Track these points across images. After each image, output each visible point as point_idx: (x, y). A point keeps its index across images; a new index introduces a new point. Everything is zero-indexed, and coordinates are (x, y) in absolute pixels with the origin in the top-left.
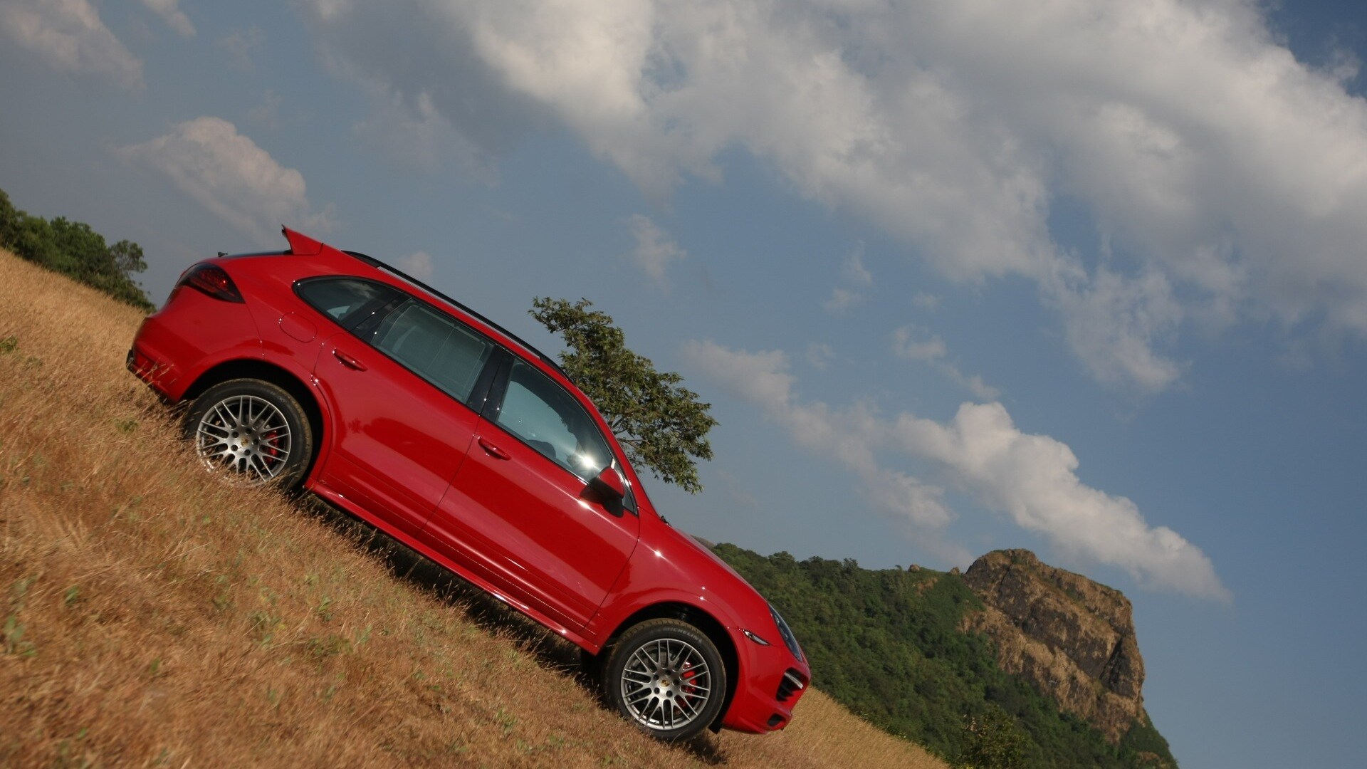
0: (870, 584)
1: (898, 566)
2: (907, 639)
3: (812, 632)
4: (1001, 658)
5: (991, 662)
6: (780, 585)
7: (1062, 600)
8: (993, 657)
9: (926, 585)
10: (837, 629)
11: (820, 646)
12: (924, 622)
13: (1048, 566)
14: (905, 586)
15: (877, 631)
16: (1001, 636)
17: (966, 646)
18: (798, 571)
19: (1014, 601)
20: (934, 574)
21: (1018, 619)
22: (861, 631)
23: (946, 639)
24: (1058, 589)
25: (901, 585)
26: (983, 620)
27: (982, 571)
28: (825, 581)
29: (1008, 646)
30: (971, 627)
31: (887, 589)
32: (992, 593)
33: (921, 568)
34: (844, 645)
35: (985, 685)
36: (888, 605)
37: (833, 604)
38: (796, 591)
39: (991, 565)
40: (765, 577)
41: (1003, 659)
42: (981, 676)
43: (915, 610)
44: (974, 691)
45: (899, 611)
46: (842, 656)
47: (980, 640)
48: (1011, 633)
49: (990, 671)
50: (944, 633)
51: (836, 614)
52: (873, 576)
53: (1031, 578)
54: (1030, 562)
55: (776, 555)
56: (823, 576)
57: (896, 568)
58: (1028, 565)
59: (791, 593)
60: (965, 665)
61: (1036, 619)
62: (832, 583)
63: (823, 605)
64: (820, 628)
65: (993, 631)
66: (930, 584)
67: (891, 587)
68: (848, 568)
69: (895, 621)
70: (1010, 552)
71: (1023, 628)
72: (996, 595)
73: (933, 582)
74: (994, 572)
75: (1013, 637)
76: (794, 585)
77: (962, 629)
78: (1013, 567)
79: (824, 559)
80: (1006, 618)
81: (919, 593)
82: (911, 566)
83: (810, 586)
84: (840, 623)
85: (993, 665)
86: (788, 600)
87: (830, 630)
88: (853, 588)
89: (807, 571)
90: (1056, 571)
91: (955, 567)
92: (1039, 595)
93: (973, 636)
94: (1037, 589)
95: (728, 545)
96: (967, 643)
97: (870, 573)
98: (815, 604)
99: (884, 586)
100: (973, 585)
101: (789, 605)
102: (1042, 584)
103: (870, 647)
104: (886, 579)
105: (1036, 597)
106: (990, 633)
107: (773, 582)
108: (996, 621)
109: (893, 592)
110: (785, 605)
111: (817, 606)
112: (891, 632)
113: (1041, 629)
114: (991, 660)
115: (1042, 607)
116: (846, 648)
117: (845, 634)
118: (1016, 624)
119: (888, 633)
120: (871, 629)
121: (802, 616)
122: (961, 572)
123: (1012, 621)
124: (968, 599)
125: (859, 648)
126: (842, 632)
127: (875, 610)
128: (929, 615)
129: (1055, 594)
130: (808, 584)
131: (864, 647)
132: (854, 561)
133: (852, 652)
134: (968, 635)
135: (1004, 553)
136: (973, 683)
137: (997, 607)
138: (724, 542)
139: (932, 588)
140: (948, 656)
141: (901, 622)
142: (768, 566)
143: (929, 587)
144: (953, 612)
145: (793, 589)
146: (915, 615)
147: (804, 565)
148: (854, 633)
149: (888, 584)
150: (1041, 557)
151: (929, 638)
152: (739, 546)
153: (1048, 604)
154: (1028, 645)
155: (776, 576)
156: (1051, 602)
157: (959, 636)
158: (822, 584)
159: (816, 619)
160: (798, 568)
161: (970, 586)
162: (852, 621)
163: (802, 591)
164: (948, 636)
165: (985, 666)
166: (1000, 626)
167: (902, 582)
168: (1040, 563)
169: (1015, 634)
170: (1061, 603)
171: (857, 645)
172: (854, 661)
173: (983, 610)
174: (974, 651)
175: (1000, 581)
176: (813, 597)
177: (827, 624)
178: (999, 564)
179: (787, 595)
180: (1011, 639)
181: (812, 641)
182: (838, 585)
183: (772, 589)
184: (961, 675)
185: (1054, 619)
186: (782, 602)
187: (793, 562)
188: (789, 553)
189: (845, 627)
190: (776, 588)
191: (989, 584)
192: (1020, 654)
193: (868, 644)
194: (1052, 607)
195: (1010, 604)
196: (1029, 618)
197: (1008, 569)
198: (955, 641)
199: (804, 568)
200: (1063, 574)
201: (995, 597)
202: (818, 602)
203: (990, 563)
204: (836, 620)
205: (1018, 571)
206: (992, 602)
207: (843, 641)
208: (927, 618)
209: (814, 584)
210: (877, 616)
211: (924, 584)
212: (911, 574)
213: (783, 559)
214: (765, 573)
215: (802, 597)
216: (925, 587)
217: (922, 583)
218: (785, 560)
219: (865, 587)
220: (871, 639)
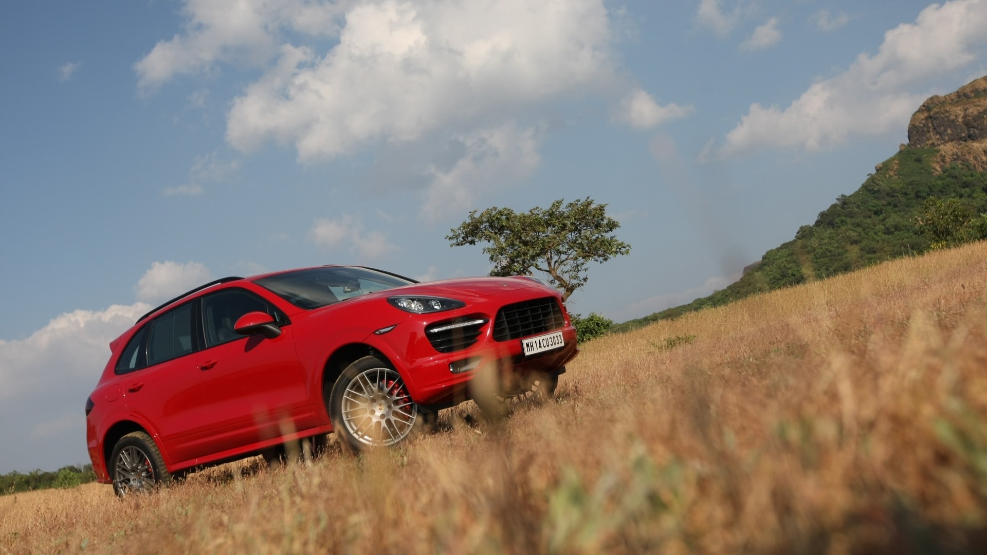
0: (863, 198)
1: (869, 175)
2: (913, 207)
4: (975, 166)
5: (972, 174)
6: (815, 246)
7: (978, 103)
8: (970, 170)
9: (894, 169)
10: (868, 239)
11: (868, 256)
12: (912, 190)
13: (951, 94)
14: (883, 181)
15: (890, 219)
16: (963, 155)
17: (948, 179)
18: (818, 229)
19: (951, 130)
20: (892, 159)
21: (963, 137)
22: (883, 227)
23: (933, 186)
24: (969, 100)
25: (881, 183)
26: (944, 156)
27: (917, 132)
28: (837, 220)
29: (972, 156)
30: (941, 167)
31: (875, 192)
32: (934, 138)
33: (883, 163)
34: (880, 243)
35: (980, 188)
36: (883, 199)
37: (853, 228)
38: (826, 241)
39: (918, 124)
40: (803, 250)
41: (976, 165)
42: (973, 186)
43: (901, 188)
44: (977, 197)
45: (893, 197)
46: (885, 249)
47: (954, 168)
48: (967, 148)
49: (975, 179)
50: (929, 184)
51: (860, 231)
52: (860, 193)
53: (948, 109)
54: (938, 102)
55: (798, 233)
56: (834, 219)
57: (869, 177)
58: (940, 105)
59: (825, 244)
60: (959, 189)
61: (973, 127)
62: (843, 218)
63: (848, 234)
65: (955, 157)
66: (896, 167)
67: (876, 189)
68: (843, 202)
69: (896, 204)
70: (922, 108)
71: (971, 139)
72: (938, 137)
73: (896, 164)
74: (924, 126)
75: (970, 149)
76: (823, 239)
77: (937, 173)
78: (932, 113)
79: (825, 210)
80: (956, 143)
81: (895, 177)
82: (876, 168)
83: (832, 231)
84: (867, 234)
85: (974, 174)
86: (827, 249)
87: (864, 242)
88: (856, 210)
89: (822, 225)
90: (958, 92)
91: (900, 144)
92: (962, 114)
93: (947, 170)
94: (958, 112)
95: (767, 253)
96: (948, 176)
97: (857, 193)
98: (844, 237)
99: (872, 192)
100: (920, 144)
101: (830, 252)
102: (958, 106)
103: (896, 230)
104: (869, 187)
105: (961, 116)
106: (955, 159)
107: (810, 248)
108: (952, 150)
110: (829, 254)
111: (845, 238)
112: (900, 211)
113: (982, 130)
114: (970, 172)
115: (970, 118)
116: (883, 244)
117: (875, 236)
118: (965, 141)
119: (899, 213)
120: (887, 220)
121: (843, 250)
122: (906, 144)
123: (960, 141)
124: (925, 154)
125: (890, 236)
126: (872, 237)
127: (879, 209)
128: (911, 183)
129: (970, 104)
130: (830, 231)
131: (892, 233)
132: (843, 195)
133: (889, 242)
134: (944, 172)
135: (920, 111)
136: (973, 193)
137: (945, 142)
138: (764, 254)
139: (898, 167)
140: (944, 193)
141: (900, 202)
142: (799, 243)
143: (897, 169)
144: (923, 168)
145: (824, 241)
146: (904, 191)
147: (818, 223)
148: (880, 232)
149: (873, 189)
150: (942, 93)
151: (923, 194)
152: (774, 248)
153: (972, 113)
154: (983, 145)
155: (808, 243)
156: (973, 110)
157: (939, 178)
158: (837, 223)
159: (852, 244)
160: (816, 228)
161: (919, 146)
162: (871, 226)
163: (830, 237)
164: (933, 183)
165: (970, 178)
166: (957, 150)
167: (879, 181)
168: (945, 97)
169: (970, 146)
170: (978, 106)
171: (887, 236)
172: (894, 246)
173: (938, 151)
174: (956, 177)
175: (932, 127)
176: (839, 235)
177: (861, 242)
178: (923, 120)
179: (824, 247)
180: (971, 151)
182: (846, 216)
183: (812, 252)
184: (961, 196)
185: (983, 117)
186: (825, 254)
187: (810, 228)
188: (804, 225)
189: (871, 233)
190: (815, 250)
191: (928, 135)
192: (983, 153)
193: (893, 230)
194: (976, 113)
195: (951, 134)
196: (969, 131)
197: (931, 117)
198: (939, 182)
199: (820, 225)
200: (964, 90)
201: (938, 138)
202: (844, 235)
203: (917, 124)
204: (863, 234)
205: (937, 113)
206: (939, 143)
207: (878, 241)
208: (912, 185)
209: (833, 228)
210: (883, 211)
211: (892, 170)
212: (880, 172)
213: (804, 231)
214: (801, 248)
215: (833, 241)
216: (895, 171)
217: (890, 170)
218: (805, 231)
219: (862, 203)
220: (892, 226)
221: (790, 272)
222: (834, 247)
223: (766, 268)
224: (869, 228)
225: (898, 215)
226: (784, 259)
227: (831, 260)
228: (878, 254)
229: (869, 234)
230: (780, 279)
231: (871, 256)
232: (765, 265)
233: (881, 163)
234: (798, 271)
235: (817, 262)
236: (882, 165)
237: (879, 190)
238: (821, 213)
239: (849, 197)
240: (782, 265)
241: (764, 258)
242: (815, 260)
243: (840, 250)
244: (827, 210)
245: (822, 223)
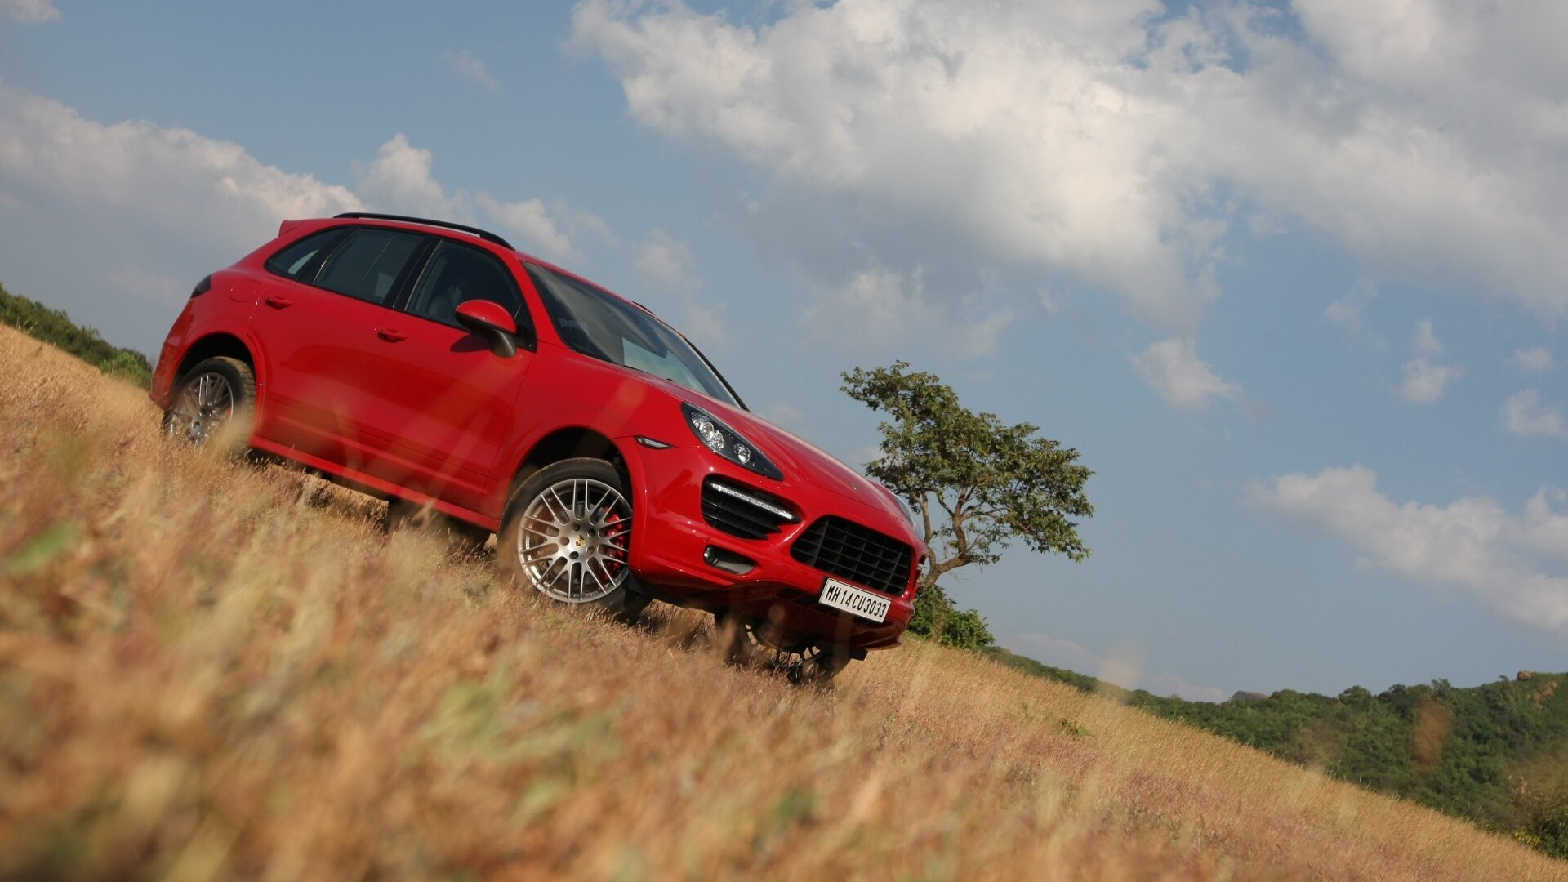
0: (1471, 705)
1: (1502, 677)
3: (1411, 775)
6: (1359, 727)
9: (1544, 693)
10: (1442, 766)
11: (1425, 789)
14: (1517, 699)
15: (1492, 759)
18: (1378, 706)
20: (1552, 677)
22: (1473, 763)
25: (1512, 699)
28: (1414, 710)
31: (1496, 707)
33: (1533, 674)
34: (1456, 783)
36: (1501, 725)
38: (1380, 730)
40: (1338, 721)
43: (1537, 726)
45: (1517, 730)
46: (1456, 796)
52: (1474, 694)
55: (1346, 692)
56: (1411, 706)
57: (1500, 680)
59: (1374, 733)
64: (1420, 768)
66: (1549, 691)
67: (1499, 704)
68: (1439, 692)
69: (1514, 744)
73: (1552, 687)
76: (1376, 724)
79: (1407, 685)
81: (1538, 705)
82: (1519, 674)
83: (1397, 721)
86: (1373, 742)
87: (1433, 768)
89: (1388, 704)
95: (1285, 692)
97: (1467, 693)
99: (1491, 704)
101: (1375, 748)
103: (1490, 780)
104: (1491, 695)
107: (1350, 725)
109: (1503, 709)
110: (1371, 750)
112: (1513, 757)
116: (1457, 787)
117: (1454, 770)
119: (1510, 759)
120: (1485, 758)
121: (1395, 758)
125: (1475, 784)
126: (1449, 768)
127: (1485, 735)
130: (1394, 719)
131: (1482, 781)
132: (1445, 682)
133: (1468, 790)
138: (1279, 690)
139: (1552, 694)
141: (1522, 744)
142: (1340, 706)
143: (1549, 695)
145: (1376, 729)
146: (1538, 732)
147: (1384, 698)
148: (1465, 767)
149: (1495, 700)
152: (1299, 691)
155: (1352, 716)
158: (1412, 716)
159: (1413, 758)
160: (1377, 702)
162: (1458, 752)
163: (1387, 728)
167: (1512, 695)
171: (1471, 780)
176: (1403, 734)
179: (1370, 737)
181: (1414, 785)
183: (1349, 732)
186: (1366, 746)
187: (1369, 697)
190: (1355, 730)
193: (1487, 777)
199: (1385, 702)
207: (1454, 779)
208: (1555, 732)
209: (1402, 718)
210: (1490, 741)
211: (1541, 692)
212: (1522, 683)
213: (1356, 696)
214: (1337, 716)
215: (1389, 735)
216: (1543, 696)
217: (1538, 691)
218: (1359, 696)
219: (1466, 710)
220: (1489, 770)
221: (1299, 739)
222: (1384, 745)
223: (1268, 710)
224: (1454, 752)
225: (1508, 762)
226: (1303, 716)
227: (1368, 760)
228: (1441, 797)
229: (1448, 760)
230: (1277, 739)
231: (1430, 792)
232: (1270, 706)
233: (1532, 671)
234: (1310, 744)
235: (1347, 751)
236: (1530, 676)
237: (1502, 709)
238: (1398, 685)
239: (1452, 689)
240: (1294, 722)
241: (1276, 695)
242: (1345, 746)
243: (1391, 756)
244: (1410, 688)
245: (1390, 701)
